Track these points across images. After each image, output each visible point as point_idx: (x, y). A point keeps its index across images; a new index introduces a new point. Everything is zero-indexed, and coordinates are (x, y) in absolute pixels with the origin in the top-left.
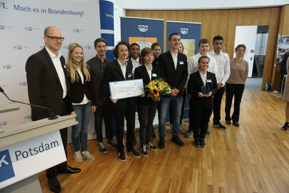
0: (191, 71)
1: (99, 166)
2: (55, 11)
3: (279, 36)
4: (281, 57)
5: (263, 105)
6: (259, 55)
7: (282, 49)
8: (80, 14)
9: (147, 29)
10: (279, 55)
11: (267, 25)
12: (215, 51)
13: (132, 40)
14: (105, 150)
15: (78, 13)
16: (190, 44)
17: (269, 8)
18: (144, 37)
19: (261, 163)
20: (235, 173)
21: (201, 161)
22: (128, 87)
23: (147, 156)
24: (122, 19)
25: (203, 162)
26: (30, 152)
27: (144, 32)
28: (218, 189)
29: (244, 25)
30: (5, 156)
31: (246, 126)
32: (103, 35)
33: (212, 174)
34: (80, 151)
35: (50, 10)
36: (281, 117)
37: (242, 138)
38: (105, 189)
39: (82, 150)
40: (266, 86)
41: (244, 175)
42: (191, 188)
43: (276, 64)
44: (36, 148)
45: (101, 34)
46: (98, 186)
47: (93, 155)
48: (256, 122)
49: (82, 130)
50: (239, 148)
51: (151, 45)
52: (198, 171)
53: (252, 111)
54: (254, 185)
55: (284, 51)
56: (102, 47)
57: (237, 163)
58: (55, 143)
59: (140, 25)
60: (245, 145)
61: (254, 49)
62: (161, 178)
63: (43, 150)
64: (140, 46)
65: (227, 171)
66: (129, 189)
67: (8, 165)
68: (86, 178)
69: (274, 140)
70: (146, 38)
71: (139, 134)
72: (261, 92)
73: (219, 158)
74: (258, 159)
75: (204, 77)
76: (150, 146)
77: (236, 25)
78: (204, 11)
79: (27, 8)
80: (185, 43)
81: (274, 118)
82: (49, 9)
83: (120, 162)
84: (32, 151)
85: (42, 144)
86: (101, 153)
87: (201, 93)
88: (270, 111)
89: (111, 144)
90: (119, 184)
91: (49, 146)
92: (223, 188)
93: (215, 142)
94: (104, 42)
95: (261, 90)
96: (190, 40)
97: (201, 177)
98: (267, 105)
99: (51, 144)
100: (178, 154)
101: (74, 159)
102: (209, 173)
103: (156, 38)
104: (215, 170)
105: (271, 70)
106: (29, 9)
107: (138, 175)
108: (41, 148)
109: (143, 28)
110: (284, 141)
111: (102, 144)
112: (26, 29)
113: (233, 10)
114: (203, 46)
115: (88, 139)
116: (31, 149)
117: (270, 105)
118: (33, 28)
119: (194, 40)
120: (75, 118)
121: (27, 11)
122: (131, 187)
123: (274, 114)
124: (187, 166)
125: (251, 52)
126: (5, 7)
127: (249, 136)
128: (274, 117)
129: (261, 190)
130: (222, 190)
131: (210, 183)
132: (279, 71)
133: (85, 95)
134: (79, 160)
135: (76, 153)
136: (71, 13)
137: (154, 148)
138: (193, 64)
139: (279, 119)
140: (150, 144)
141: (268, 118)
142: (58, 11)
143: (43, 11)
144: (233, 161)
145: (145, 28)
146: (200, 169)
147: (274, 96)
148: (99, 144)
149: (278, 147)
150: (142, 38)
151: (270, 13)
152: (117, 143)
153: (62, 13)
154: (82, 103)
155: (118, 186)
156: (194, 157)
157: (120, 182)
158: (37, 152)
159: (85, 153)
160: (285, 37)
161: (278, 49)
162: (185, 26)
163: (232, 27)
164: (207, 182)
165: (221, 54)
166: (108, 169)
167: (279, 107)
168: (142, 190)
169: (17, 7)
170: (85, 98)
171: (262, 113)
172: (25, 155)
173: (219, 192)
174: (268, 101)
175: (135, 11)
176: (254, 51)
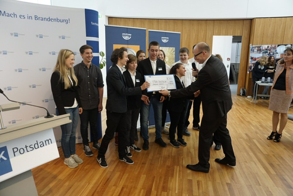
1: (85, 168)
2: (42, 18)
3: (251, 46)
4: (253, 65)
5: (238, 109)
6: (235, 63)
7: (254, 57)
8: (67, 21)
9: (130, 37)
10: (251, 63)
11: (240, 35)
14: (91, 153)
15: (64, 20)
16: (171, 52)
17: (242, 20)
20: (212, 168)
21: (181, 159)
24: (106, 27)
25: (183, 160)
26: (26, 149)
27: (127, 40)
28: (196, 182)
29: (220, 35)
30: (3, 152)
32: (88, 42)
36: (252, 119)
38: (93, 187)
40: (241, 92)
42: (173, 183)
43: (249, 71)
44: (32, 145)
45: (87, 41)
46: (85, 186)
48: (231, 124)
52: (179, 168)
55: (255, 60)
56: (90, 54)
58: (49, 141)
59: (124, 33)
61: (230, 57)
62: (145, 176)
63: (38, 147)
66: (116, 187)
67: (6, 160)
68: (73, 179)
69: (246, 139)
72: (236, 98)
76: (135, 148)
77: (213, 35)
78: (183, 21)
79: (13, 14)
80: (166, 51)
81: (247, 120)
82: (35, 16)
84: (28, 148)
85: (37, 141)
86: (87, 156)
88: (244, 115)
89: (96, 147)
90: (106, 183)
91: (43, 144)
92: (201, 181)
95: (236, 95)
96: (170, 48)
98: (241, 109)
99: (45, 142)
100: (160, 154)
103: (139, 46)
105: (245, 77)
106: (15, 15)
107: (123, 174)
108: (36, 145)
109: (127, 36)
110: (254, 140)
111: (88, 147)
112: (12, 34)
113: (210, 21)
116: (27, 146)
117: (244, 109)
118: (19, 34)
119: (174, 48)
120: (68, 117)
121: (13, 17)
122: (117, 185)
123: (247, 117)
124: (169, 165)
125: (227, 60)
128: (247, 119)
129: (233, 181)
130: (200, 183)
136: (57, 20)
137: (138, 150)
139: (251, 121)
140: (134, 145)
141: (242, 121)
142: (44, 18)
143: (30, 17)
146: (181, 165)
147: (248, 100)
149: (249, 145)
150: (126, 46)
151: (243, 24)
153: (49, 20)
154: (73, 107)
155: (105, 184)
156: (175, 156)
157: (107, 181)
158: (32, 149)
159: (74, 156)
160: (255, 47)
161: (250, 58)
162: (166, 35)
163: (210, 36)
164: (188, 177)
166: (94, 170)
167: (251, 110)
168: (128, 187)
169: (3, 13)
170: (75, 102)
171: (236, 116)
172: (22, 151)
173: (198, 185)
174: (243, 105)
175: (117, 18)
176: (230, 59)
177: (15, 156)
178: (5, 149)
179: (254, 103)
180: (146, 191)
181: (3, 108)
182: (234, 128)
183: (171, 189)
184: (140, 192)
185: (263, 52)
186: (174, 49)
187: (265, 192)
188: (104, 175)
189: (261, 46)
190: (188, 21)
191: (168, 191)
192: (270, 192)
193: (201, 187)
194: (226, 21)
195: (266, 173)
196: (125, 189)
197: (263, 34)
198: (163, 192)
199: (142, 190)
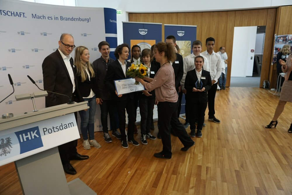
0: (186, 69)
1: (104, 152)
2: (66, 19)
3: (276, 36)
5: (259, 102)
7: (279, 48)
8: (88, 20)
9: (147, 32)
10: (275, 53)
11: (264, 25)
12: (208, 51)
13: (133, 42)
14: (110, 139)
15: (85, 19)
16: (187, 45)
17: (266, 9)
18: (144, 39)
19: (247, 149)
20: (222, 157)
22: (130, 84)
23: (147, 144)
24: (124, 24)
25: (196, 148)
26: (53, 130)
27: (144, 35)
28: (206, 168)
29: (242, 26)
30: (36, 131)
31: (239, 120)
33: (202, 157)
34: (88, 140)
35: (61, 17)
36: (273, 111)
37: (233, 129)
38: (110, 168)
39: (90, 139)
40: (264, 85)
41: (230, 157)
42: (183, 168)
43: (273, 63)
44: (58, 127)
45: (106, 37)
46: (104, 166)
47: (100, 144)
48: (249, 116)
49: (90, 121)
50: (230, 137)
51: (151, 47)
52: (190, 155)
53: (247, 106)
54: (237, 165)
56: (106, 50)
57: (225, 149)
58: (71, 124)
59: (141, 29)
60: (235, 135)
61: (254, 49)
63: (63, 129)
64: (141, 48)
65: (216, 155)
66: (130, 169)
67: (38, 137)
68: (94, 160)
69: (262, 131)
70: (146, 41)
71: (140, 127)
72: (259, 90)
73: (210, 146)
74: (244, 146)
75: (199, 75)
76: (150, 136)
77: (235, 26)
78: (203, 13)
80: (182, 45)
81: (266, 113)
83: (123, 149)
84: (55, 129)
85: (62, 124)
86: (106, 142)
87: (194, 88)
88: (263, 107)
89: (115, 134)
90: (122, 165)
91: (67, 126)
92: (210, 167)
93: (208, 133)
94: (108, 45)
95: (259, 88)
96: (186, 41)
97: (192, 160)
98: (262, 101)
99: (69, 124)
101: (83, 146)
102: (200, 156)
103: (155, 40)
104: (205, 154)
105: (269, 69)
106: (44, 17)
107: (138, 159)
108: (61, 127)
109: (143, 31)
110: (270, 132)
111: (107, 134)
112: (42, 34)
113: (231, 12)
114: (195, 48)
115: (94, 131)
116: (54, 127)
117: (265, 101)
118: (47, 34)
121: (43, 19)
123: (268, 110)
124: (181, 152)
125: (251, 52)
126: (25, 17)
127: (240, 128)
128: (266, 111)
129: (242, 168)
130: (209, 169)
131: (200, 164)
132: (276, 69)
133: (91, 90)
134: (87, 147)
135: (85, 141)
136: (79, 19)
137: (153, 138)
138: (187, 64)
139: (271, 114)
140: (150, 134)
141: (261, 113)
142: (68, 19)
143: (56, 18)
144: (222, 148)
145: (145, 31)
146: (192, 154)
147: (270, 93)
148: (104, 134)
149: (264, 136)
150: (142, 41)
151: (267, 13)
152: (121, 134)
153: (72, 20)
154: (89, 97)
155: (121, 166)
157: (123, 163)
158: (58, 130)
159: (93, 141)
160: (280, 37)
161: (274, 49)
162: (181, 28)
163: (231, 28)
164: (197, 163)
165: (213, 54)
166: (112, 154)
167: (273, 103)
168: (141, 169)
169: (34, 15)
170: (92, 92)
171: (256, 108)
172: (50, 131)
173: (207, 170)
174: (265, 98)
175: (137, 14)
176: (254, 51)
177: (45, 135)
178: (37, 128)
179: (277, 96)
180: (157, 173)
181: (35, 95)
182: (251, 120)
183: (181, 173)
184: (152, 174)
185: (289, 42)
186: (190, 42)
187: (273, 180)
188: (121, 159)
189: (287, 36)
190: (208, 13)
191: (178, 174)
192: (278, 180)
193: (209, 173)
194: (249, 11)
195: (278, 163)
196: (138, 171)
197: (290, 22)
198: (173, 176)
199: (154, 173)
